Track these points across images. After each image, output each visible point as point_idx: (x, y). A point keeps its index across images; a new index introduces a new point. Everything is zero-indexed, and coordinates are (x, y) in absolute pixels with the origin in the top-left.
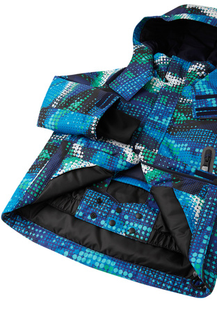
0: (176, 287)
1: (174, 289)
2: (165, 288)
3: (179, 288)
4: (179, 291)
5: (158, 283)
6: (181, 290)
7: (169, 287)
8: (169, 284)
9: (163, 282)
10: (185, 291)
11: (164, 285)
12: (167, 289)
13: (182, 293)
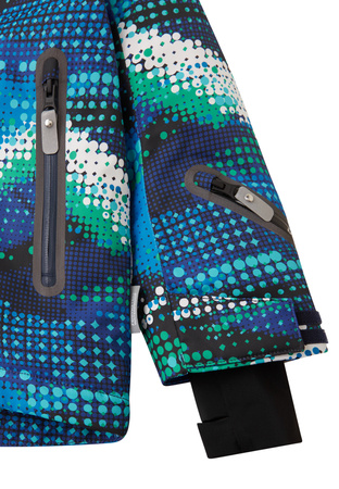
0: (49, 435)
1: (47, 440)
2: (27, 443)
3: (57, 435)
4: (59, 440)
5: (9, 436)
6: (61, 436)
7: (34, 439)
8: (33, 433)
9: (19, 431)
10: (71, 437)
11: (22, 437)
12: (32, 444)
13: (66, 443)
